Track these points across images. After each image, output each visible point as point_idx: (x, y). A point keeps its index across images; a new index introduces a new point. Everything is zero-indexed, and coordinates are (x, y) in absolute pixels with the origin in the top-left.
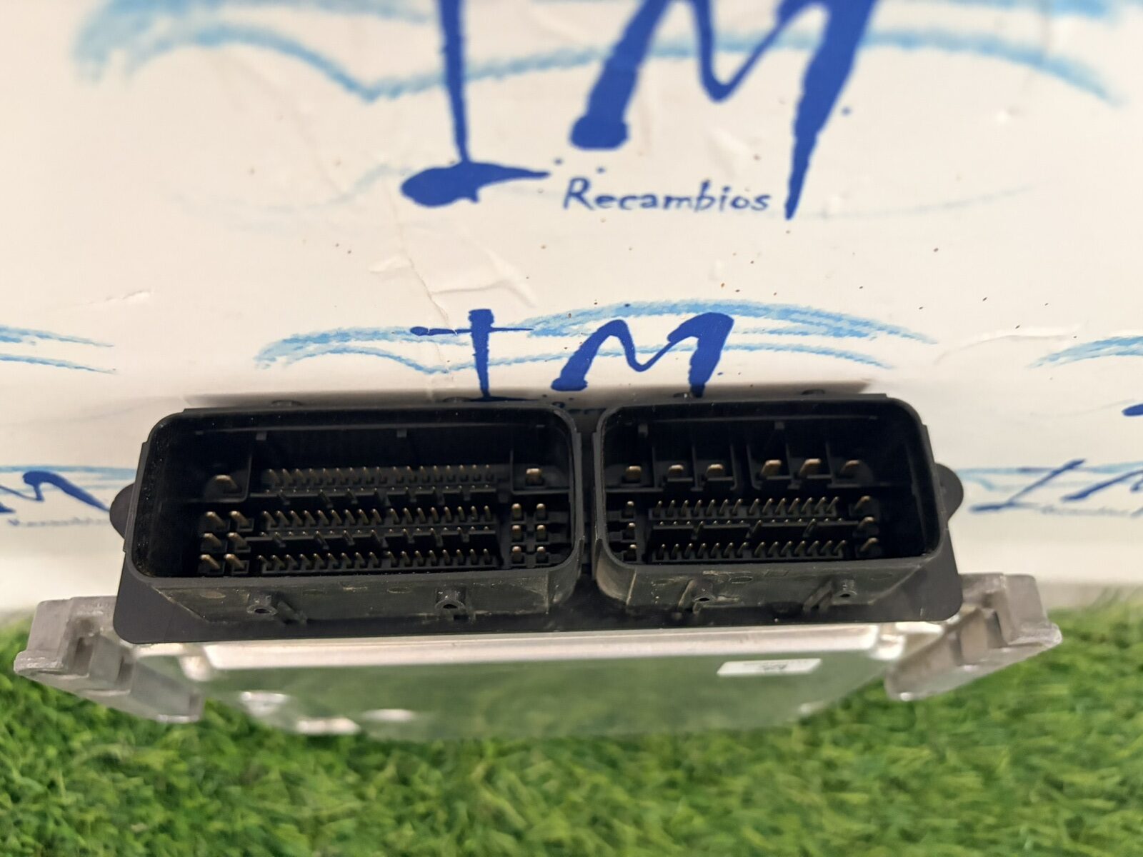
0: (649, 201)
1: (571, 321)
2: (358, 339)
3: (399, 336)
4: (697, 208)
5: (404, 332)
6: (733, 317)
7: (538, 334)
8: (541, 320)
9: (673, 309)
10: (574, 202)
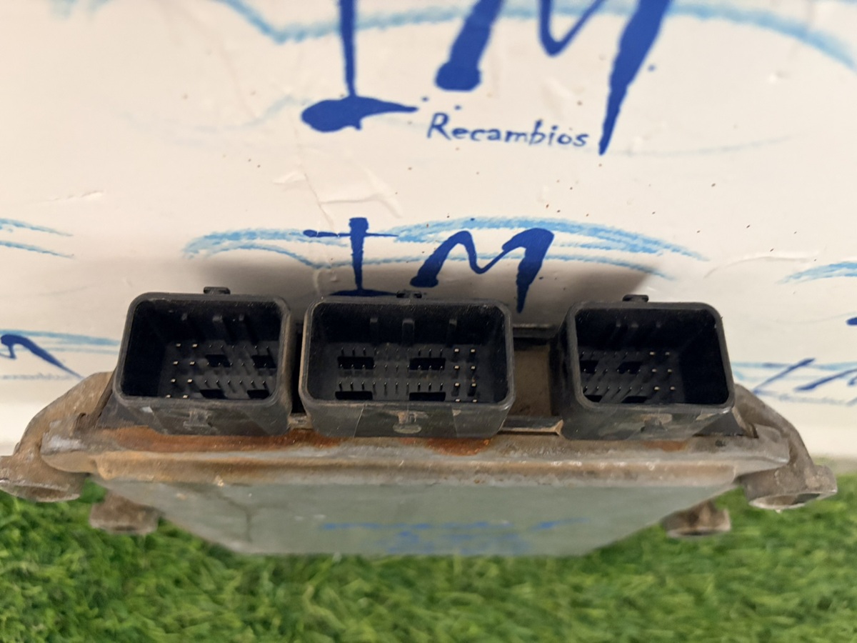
0: (494, 134)
1: (429, 230)
2: (262, 238)
3: (295, 237)
4: (531, 142)
5: (298, 234)
6: (554, 232)
7: (402, 240)
8: (405, 228)
9: (508, 224)
10: (435, 133)
